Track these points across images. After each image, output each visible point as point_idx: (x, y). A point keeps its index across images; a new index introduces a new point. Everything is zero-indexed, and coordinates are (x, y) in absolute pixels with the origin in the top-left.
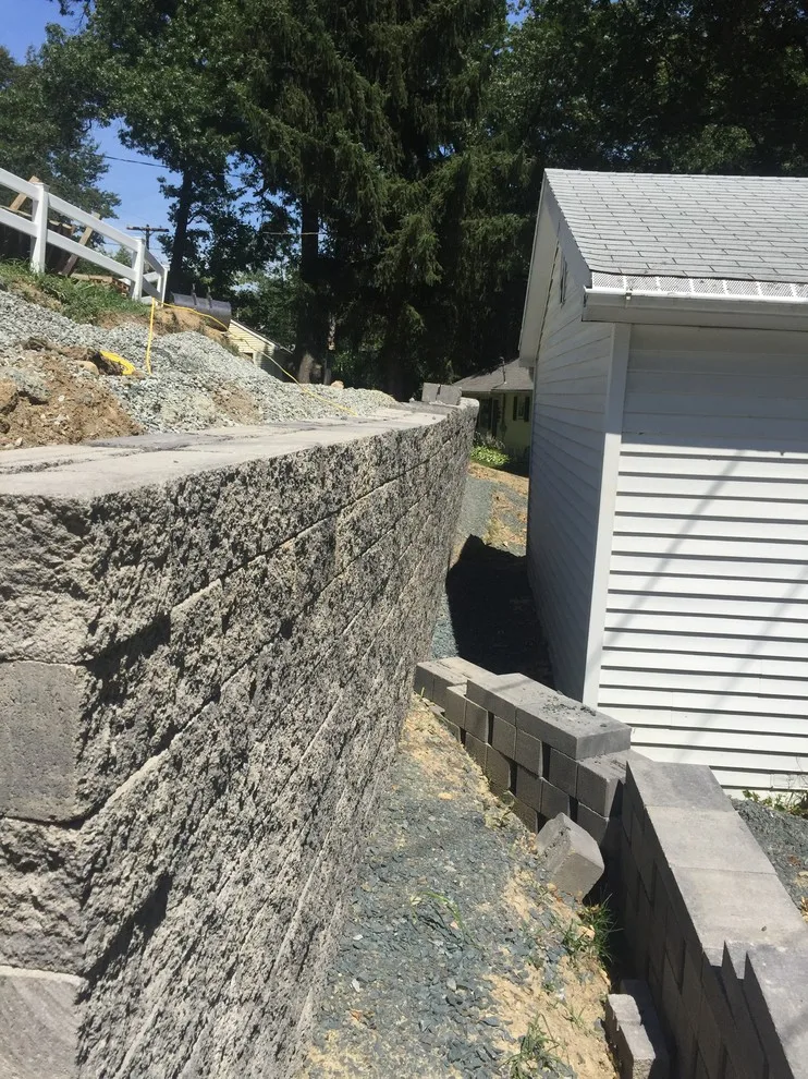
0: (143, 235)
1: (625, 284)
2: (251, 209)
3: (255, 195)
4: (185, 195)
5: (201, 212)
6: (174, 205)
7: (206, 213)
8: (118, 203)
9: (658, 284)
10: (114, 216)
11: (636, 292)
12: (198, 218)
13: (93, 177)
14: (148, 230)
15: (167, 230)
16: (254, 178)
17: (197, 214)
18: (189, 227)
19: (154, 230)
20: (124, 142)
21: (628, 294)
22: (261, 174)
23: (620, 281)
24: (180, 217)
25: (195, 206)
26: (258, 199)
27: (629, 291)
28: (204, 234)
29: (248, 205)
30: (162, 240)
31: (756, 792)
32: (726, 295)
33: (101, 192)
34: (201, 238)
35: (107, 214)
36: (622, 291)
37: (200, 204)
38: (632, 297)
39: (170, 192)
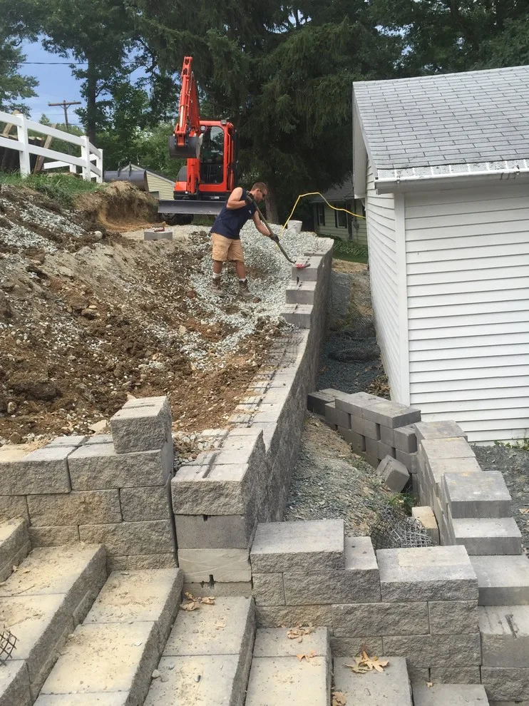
1: (396, 174)
2: (145, 82)
3: (147, 71)
4: (91, 76)
5: (105, 86)
6: (85, 84)
7: (109, 87)
8: (36, 84)
9: (414, 172)
10: (35, 95)
11: (402, 179)
12: (103, 91)
13: (15, 65)
14: (65, 105)
15: (79, 103)
16: (144, 58)
17: (102, 88)
18: (98, 100)
19: (69, 104)
20: (47, 49)
21: (398, 180)
22: (149, 55)
23: (393, 173)
24: (90, 92)
25: (100, 82)
26: (149, 74)
27: (398, 178)
28: (109, 103)
29: (143, 79)
30: (78, 112)
31: (502, 442)
32: (451, 174)
33: (23, 77)
34: (107, 107)
35: (30, 94)
36: (395, 179)
37: (103, 81)
38: (400, 181)
39: (80, 74)
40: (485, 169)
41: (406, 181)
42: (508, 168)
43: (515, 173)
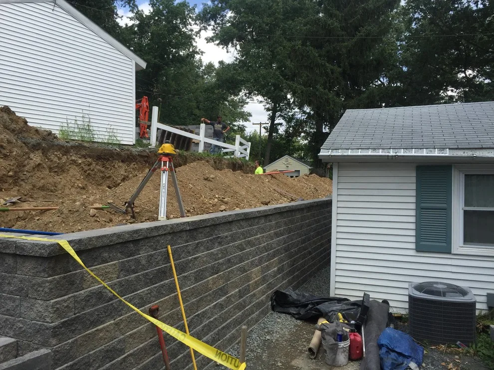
0: (259, 126)
1: (330, 152)
4: (274, 110)
5: (280, 116)
6: (270, 114)
7: (282, 116)
8: (251, 116)
9: (340, 151)
10: (249, 120)
11: (332, 154)
12: (279, 118)
14: (260, 124)
15: (267, 124)
18: (276, 122)
19: (263, 124)
24: (272, 118)
25: (278, 114)
28: (281, 124)
30: (266, 128)
33: (245, 112)
34: (280, 126)
35: (246, 120)
36: (329, 154)
37: (280, 113)
38: (331, 156)
39: (268, 110)
40: (379, 152)
41: (334, 155)
42: (392, 153)
43: (395, 156)
